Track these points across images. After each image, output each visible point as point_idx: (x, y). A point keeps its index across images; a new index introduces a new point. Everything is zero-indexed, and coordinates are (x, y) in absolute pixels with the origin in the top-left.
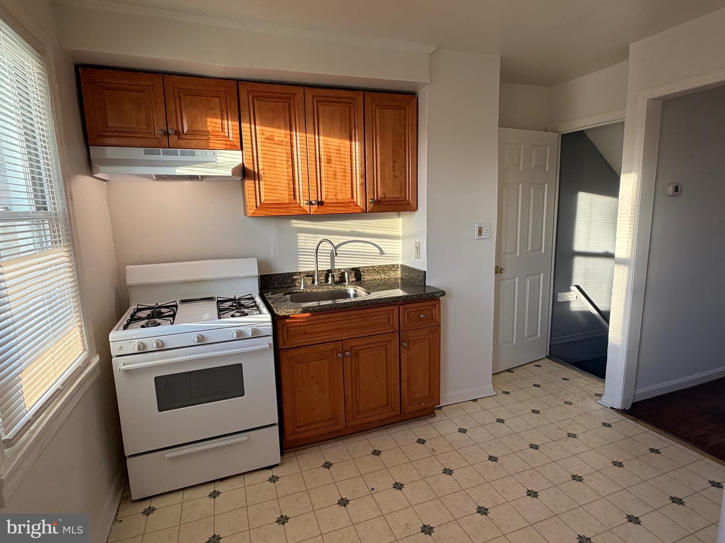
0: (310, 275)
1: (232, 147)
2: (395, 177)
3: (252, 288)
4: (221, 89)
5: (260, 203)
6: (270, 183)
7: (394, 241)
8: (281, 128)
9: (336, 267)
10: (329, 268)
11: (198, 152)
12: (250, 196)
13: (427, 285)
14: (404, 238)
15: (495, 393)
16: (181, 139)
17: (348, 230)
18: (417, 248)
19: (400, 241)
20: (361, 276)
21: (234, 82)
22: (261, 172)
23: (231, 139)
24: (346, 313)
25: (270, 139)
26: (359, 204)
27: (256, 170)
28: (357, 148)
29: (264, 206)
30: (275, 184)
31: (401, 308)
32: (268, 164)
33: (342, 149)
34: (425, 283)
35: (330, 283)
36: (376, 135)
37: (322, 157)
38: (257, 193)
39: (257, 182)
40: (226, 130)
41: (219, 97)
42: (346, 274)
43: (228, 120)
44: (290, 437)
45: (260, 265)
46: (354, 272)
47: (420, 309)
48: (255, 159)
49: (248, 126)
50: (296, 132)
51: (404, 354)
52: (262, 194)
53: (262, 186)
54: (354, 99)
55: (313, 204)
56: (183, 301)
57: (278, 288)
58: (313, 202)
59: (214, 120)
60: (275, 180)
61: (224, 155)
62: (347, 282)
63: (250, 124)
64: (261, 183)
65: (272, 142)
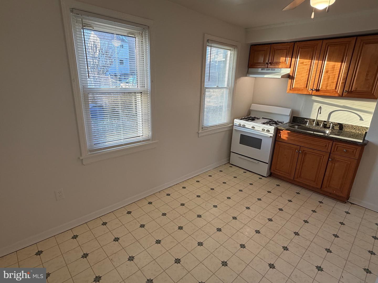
0: (313, 121)
1: (287, 68)
2: (366, 80)
3: (287, 120)
4: (288, 46)
5: (292, 88)
7: (370, 115)
8: (308, 59)
9: (329, 121)
11: (276, 69)
12: (289, 86)
16: (272, 65)
17: (342, 105)
20: (343, 128)
21: (293, 43)
22: (295, 77)
23: (287, 64)
24: (304, 136)
25: (302, 63)
26: (339, 92)
27: (293, 76)
28: (345, 66)
30: (299, 81)
31: (334, 143)
32: (299, 74)
33: (335, 67)
35: (321, 126)
37: (324, 71)
38: (292, 84)
39: (293, 80)
40: (286, 62)
41: (286, 49)
42: (331, 125)
45: (293, 112)
46: (339, 125)
47: (345, 147)
48: (294, 72)
50: (314, 60)
51: (330, 164)
52: (294, 85)
53: (294, 82)
54: (349, 41)
56: (263, 118)
57: (299, 123)
58: (314, 90)
59: (283, 58)
61: (284, 70)
62: (331, 128)
63: (296, 59)
64: (294, 80)
65: (303, 65)
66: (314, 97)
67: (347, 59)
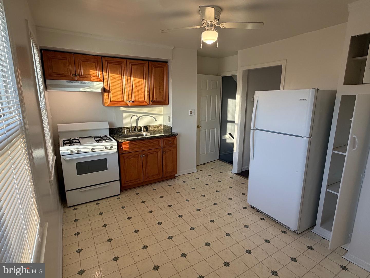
0: (128, 128)
1: (100, 81)
2: (160, 92)
3: (107, 133)
4: (96, 59)
5: (111, 101)
6: (114, 94)
7: (161, 116)
8: (118, 75)
9: (138, 126)
10: (136, 126)
11: (87, 82)
12: (106, 99)
13: (172, 132)
14: (164, 115)
15: (197, 171)
16: (80, 77)
17: (142, 112)
18: (169, 118)
19: (163, 116)
20: (148, 129)
21: (101, 57)
22: (111, 90)
23: (100, 78)
24: (143, 141)
25: (114, 78)
26: (147, 102)
27: (109, 89)
28: (146, 82)
29: (112, 102)
31: (163, 139)
32: (113, 87)
33: (140, 82)
34: (171, 131)
35: (136, 131)
36: (153, 76)
37: (133, 85)
38: (109, 98)
39: (109, 94)
40: (98, 75)
41: (95, 62)
42: (142, 128)
43: (98, 71)
44: (123, 185)
45: (110, 124)
46: (145, 127)
47: (169, 140)
48: (108, 85)
49: (106, 73)
50: (124, 76)
51: (164, 156)
52: (111, 98)
54: (145, 64)
55: (130, 102)
56: (80, 138)
57: (116, 133)
58: (130, 101)
59: (93, 71)
60: (116, 93)
61: (97, 84)
62: (143, 131)
63: (107, 73)
64: (111, 94)
65: (114, 79)
66: (121, 108)
67: (146, 77)
